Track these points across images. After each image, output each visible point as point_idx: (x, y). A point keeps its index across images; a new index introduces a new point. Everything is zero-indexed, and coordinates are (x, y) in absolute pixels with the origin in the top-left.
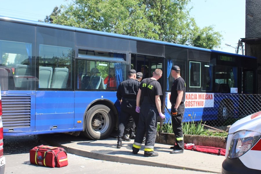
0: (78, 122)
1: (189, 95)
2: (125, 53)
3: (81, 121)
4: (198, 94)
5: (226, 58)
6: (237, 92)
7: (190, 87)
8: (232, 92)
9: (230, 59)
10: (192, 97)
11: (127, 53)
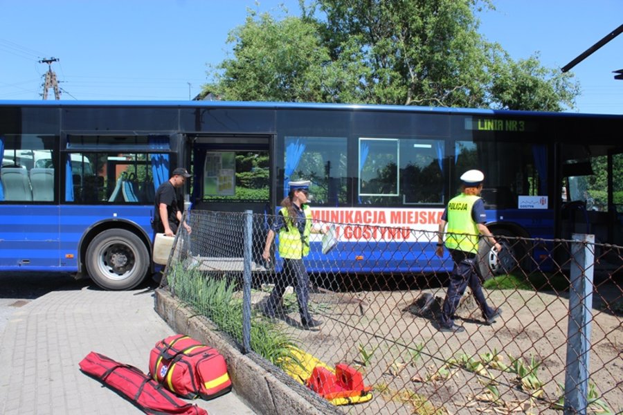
0: (67, 256)
1: (358, 213)
2: (167, 134)
3: (72, 256)
4: (388, 211)
5: (502, 125)
6: (545, 206)
7: (360, 195)
8: (524, 206)
9: (518, 126)
10: (368, 217)
11: (172, 133)
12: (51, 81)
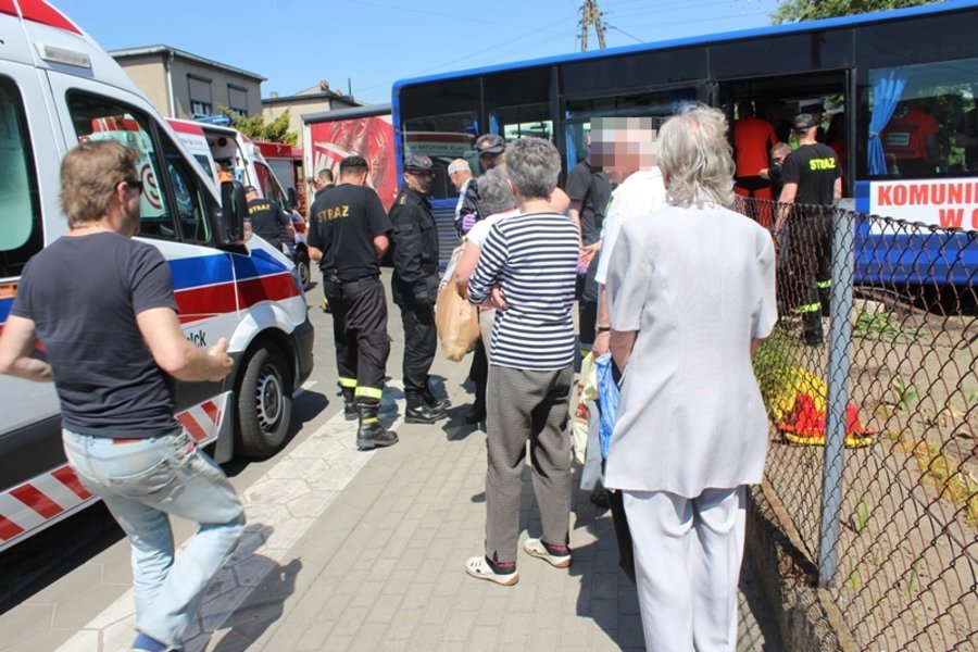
2: (692, 87)
11: (699, 83)
12: (592, 15)
